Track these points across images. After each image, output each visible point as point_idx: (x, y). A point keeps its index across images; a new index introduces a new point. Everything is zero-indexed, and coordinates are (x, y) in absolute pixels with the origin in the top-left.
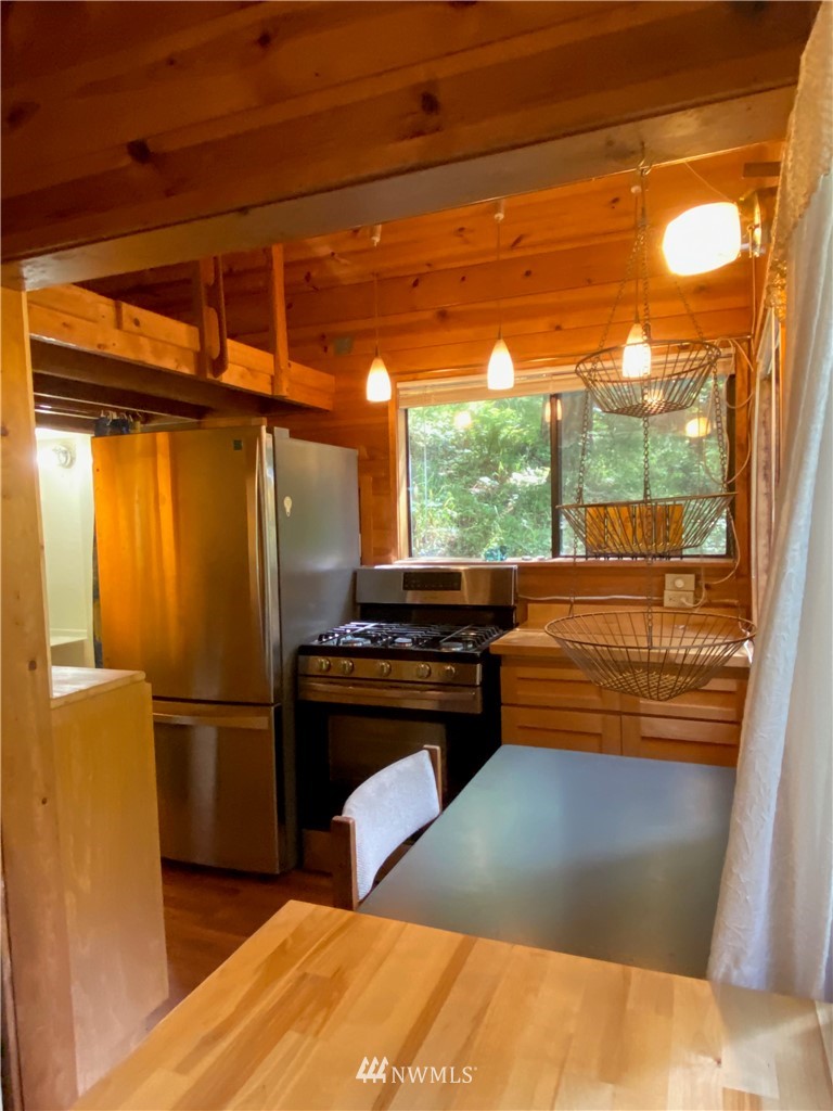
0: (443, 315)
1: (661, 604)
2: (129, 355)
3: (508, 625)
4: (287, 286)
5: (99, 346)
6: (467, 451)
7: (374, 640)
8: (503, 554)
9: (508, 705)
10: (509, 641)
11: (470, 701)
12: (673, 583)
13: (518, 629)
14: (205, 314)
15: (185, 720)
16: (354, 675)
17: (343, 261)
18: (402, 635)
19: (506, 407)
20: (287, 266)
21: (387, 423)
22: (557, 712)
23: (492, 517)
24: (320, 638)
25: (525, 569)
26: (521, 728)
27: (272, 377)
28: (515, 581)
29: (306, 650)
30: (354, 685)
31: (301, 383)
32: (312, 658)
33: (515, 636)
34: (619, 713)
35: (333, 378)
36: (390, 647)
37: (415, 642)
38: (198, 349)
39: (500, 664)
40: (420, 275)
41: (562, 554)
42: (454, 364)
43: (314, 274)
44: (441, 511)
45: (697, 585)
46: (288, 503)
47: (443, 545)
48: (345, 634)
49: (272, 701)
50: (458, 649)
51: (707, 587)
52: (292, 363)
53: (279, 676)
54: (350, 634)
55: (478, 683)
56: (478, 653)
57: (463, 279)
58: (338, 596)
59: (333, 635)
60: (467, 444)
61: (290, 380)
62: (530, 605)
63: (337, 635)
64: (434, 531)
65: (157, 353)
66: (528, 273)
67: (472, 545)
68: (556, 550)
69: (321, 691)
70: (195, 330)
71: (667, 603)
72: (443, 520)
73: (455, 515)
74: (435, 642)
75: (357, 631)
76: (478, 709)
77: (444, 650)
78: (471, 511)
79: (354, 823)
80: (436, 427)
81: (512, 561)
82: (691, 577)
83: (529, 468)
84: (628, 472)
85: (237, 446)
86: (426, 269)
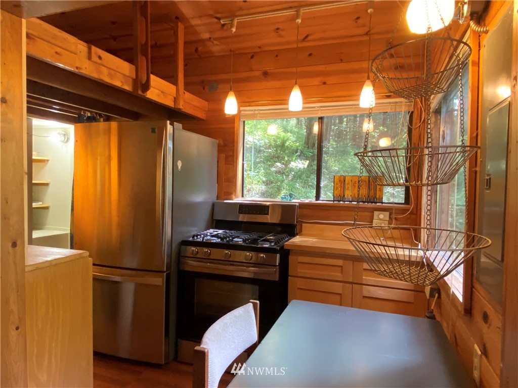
0: (265, 74)
1: (371, 227)
2: (94, 75)
3: (293, 235)
4: (185, 55)
5: (77, 68)
6: (270, 150)
7: (222, 239)
8: (291, 197)
9: (291, 276)
10: (293, 242)
11: (273, 274)
12: (378, 216)
13: (298, 237)
14: (139, 60)
15: (117, 279)
16: (211, 257)
17: (215, 42)
18: (238, 237)
19: (288, 132)
20: (186, 43)
21: (234, 128)
22: (318, 281)
23: (282, 181)
24: (193, 237)
25: (302, 206)
26: (298, 289)
27: (175, 98)
28: (297, 211)
29: (185, 243)
30: (210, 263)
31: (190, 103)
32: (189, 247)
33: (297, 240)
34: (352, 283)
35: (206, 103)
36: (231, 243)
37: (244, 241)
38: (134, 77)
39: (289, 255)
40: (254, 53)
41: (321, 199)
42: (270, 99)
43: (200, 49)
44: (257, 177)
45: (390, 218)
46: (179, 164)
47: (258, 194)
48: (207, 235)
49: (165, 270)
50: (267, 246)
51: (396, 219)
52: (185, 92)
53: (170, 256)
54: (209, 235)
55: (277, 264)
56: (278, 248)
57: (277, 56)
58: (204, 216)
59: (200, 235)
60: (270, 147)
61: (184, 101)
62: (304, 225)
63: (202, 236)
64: (254, 187)
65: (110, 76)
66: (310, 55)
67: (272, 194)
68: (318, 197)
69: (192, 265)
70: (134, 67)
71: (374, 226)
72: (259, 181)
73: (264, 179)
74: (255, 241)
75: (212, 234)
76: (277, 278)
77: (259, 246)
78: (272, 178)
79: (208, 351)
80: (256, 139)
81: (296, 201)
82: (388, 214)
83: (299, 160)
84: (344, 166)
85: (153, 131)
86: (257, 50)
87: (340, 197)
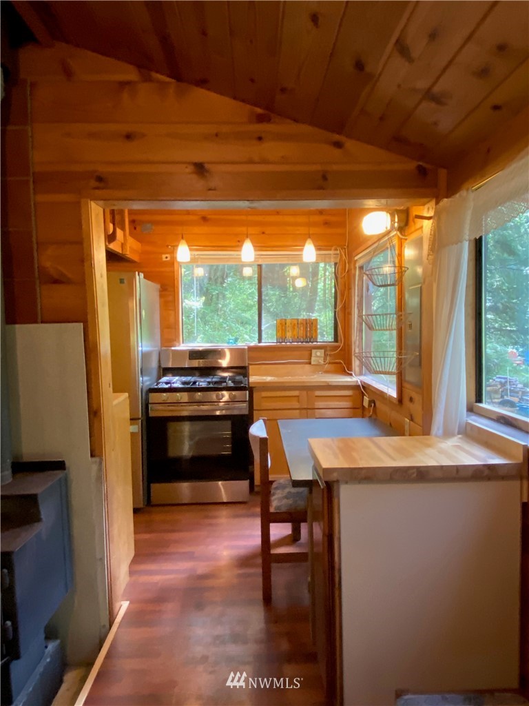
0: (204, 219)
1: (310, 363)
8: (237, 341)
9: (257, 410)
11: (242, 408)
12: (315, 354)
25: (251, 349)
27: (123, 244)
28: (248, 354)
29: (153, 390)
34: (306, 409)
35: (140, 244)
39: (253, 391)
41: (263, 341)
45: (325, 354)
46: (144, 313)
49: (140, 417)
51: (329, 355)
52: (130, 237)
55: (248, 400)
56: (247, 386)
61: (130, 247)
68: (260, 340)
71: (312, 363)
76: (246, 412)
82: (323, 351)
85: (122, 281)
87: (282, 339)
